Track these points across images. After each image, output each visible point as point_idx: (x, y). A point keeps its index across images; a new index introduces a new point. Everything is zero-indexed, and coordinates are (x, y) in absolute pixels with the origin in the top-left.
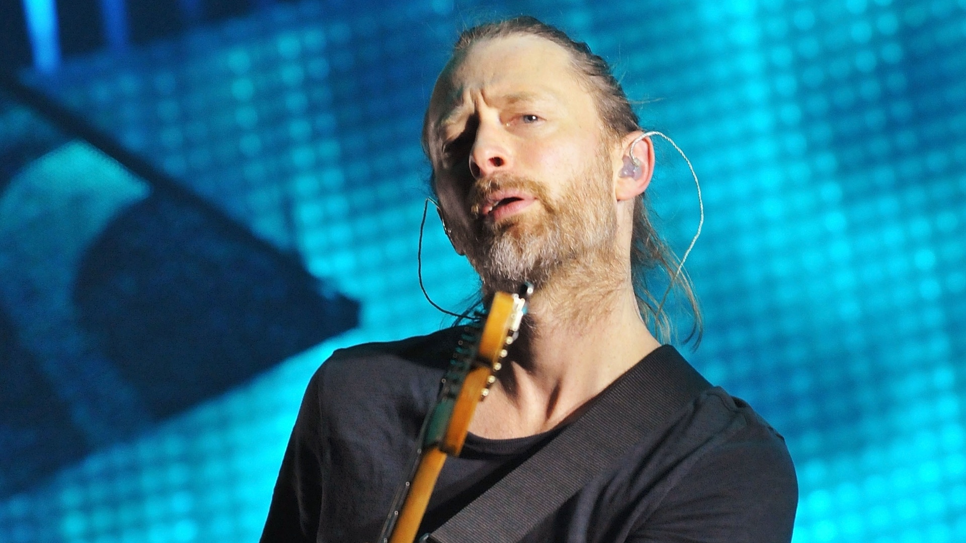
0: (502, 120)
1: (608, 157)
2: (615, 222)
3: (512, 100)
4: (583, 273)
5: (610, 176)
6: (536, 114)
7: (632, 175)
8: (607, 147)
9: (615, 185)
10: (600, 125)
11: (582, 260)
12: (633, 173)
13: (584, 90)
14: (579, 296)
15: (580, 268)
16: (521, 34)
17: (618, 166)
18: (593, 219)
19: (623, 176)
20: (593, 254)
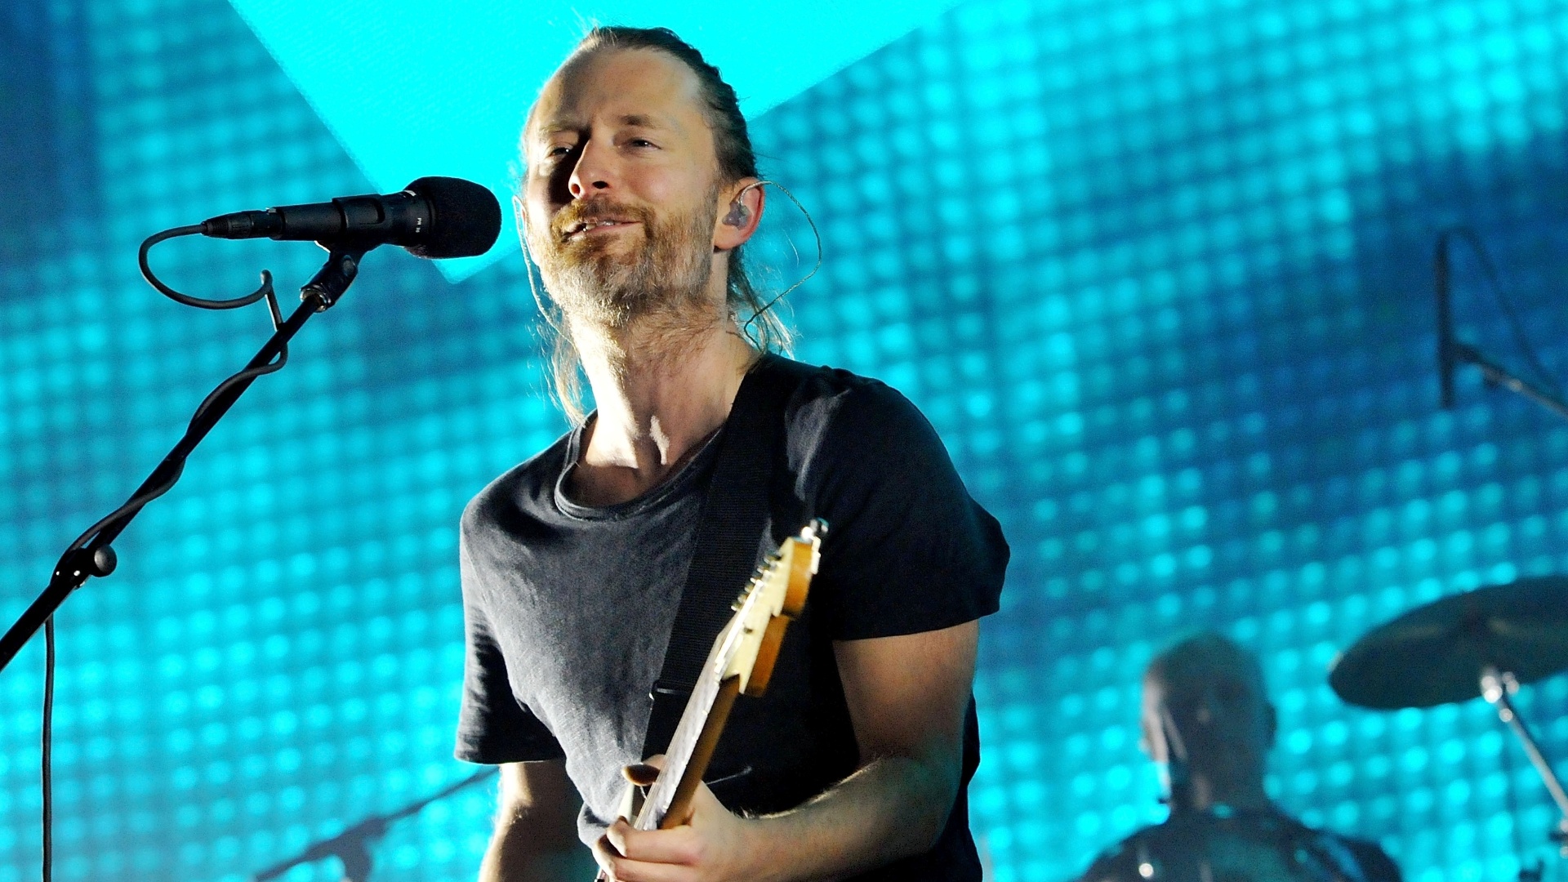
0: (616, 141)
1: (715, 201)
2: (709, 267)
3: (633, 121)
4: (668, 313)
5: (713, 221)
6: (649, 140)
7: (737, 224)
8: (717, 191)
9: (716, 232)
10: (715, 165)
11: (669, 300)
12: (738, 221)
13: (708, 125)
14: (665, 336)
15: (664, 308)
16: (653, 49)
17: (723, 211)
18: (688, 260)
19: (727, 223)
20: (682, 297)
